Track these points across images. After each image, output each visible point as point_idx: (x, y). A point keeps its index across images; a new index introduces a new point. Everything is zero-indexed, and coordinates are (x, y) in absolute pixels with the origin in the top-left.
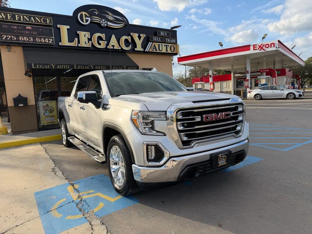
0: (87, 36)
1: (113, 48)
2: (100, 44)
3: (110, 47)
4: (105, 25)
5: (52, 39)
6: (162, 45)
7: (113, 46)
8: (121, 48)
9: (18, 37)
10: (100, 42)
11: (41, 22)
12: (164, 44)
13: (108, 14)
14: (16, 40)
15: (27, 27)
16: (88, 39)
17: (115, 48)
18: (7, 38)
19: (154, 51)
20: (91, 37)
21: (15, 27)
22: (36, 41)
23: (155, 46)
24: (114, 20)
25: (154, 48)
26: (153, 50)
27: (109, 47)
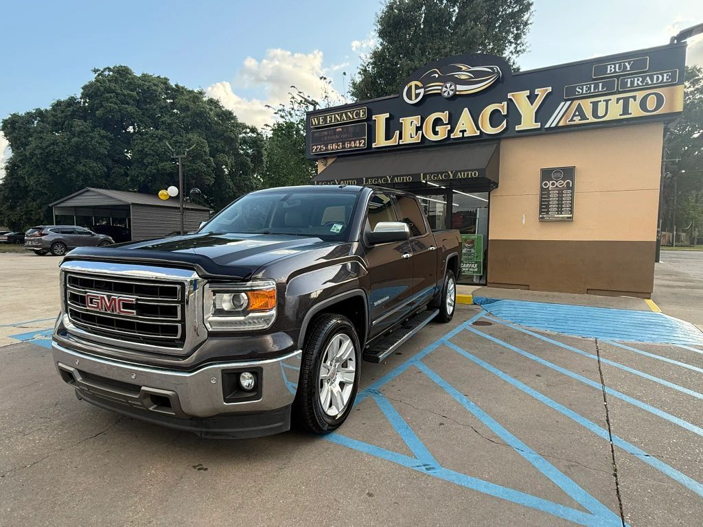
0: (415, 122)
1: (463, 135)
2: (436, 133)
3: (457, 134)
4: (451, 93)
5: (364, 139)
6: (607, 101)
7: (463, 131)
8: (481, 132)
9: (326, 146)
10: (438, 128)
11: (354, 118)
12: (614, 98)
13: (460, 70)
14: (326, 150)
15: (338, 130)
16: (417, 127)
17: (466, 135)
18: (317, 149)
19: (577, 120)
20: (422, 123)
21: (326, 133)
22: (345, 148)
23: (579, 108)
24: (471, 78)
25: (574, 115)
26: (572, 120)
27: (454, 135)
